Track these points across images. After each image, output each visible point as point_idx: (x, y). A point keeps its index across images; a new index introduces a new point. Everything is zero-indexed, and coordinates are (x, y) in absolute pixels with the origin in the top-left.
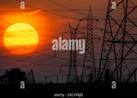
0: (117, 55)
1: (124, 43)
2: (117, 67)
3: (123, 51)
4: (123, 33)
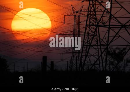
0: (102, 40)
1: (110, 27)
2: (102, 53)
3: (109, 36)
4: (108, 16)
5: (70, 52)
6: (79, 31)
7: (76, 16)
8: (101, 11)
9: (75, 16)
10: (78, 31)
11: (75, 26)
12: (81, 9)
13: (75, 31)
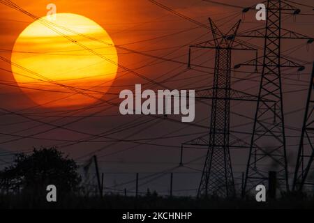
5: (204, 143)
6: (228, 88)
7: (220, 48)
8: (292, 36)
9: (218, 48)
10: (226, 89)
11: (216, 75)
12: (235, 29)
13: (217, 88)
